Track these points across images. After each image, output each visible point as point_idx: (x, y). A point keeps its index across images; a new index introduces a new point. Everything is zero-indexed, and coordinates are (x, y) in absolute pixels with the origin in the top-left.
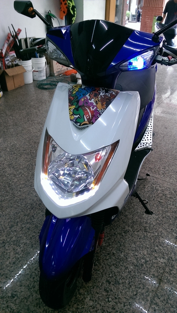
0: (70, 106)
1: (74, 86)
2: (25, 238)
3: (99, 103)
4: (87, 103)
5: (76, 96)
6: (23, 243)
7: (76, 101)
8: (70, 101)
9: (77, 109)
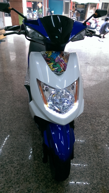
0: (49, 63)
1: (46, 52)
2: (14, 157)
3: (65, 59)
4: (60, 60)
5: (51, 57)
6: (15, 160)
7: (53, 60)
8: (48, 61)
9: (55, 64)
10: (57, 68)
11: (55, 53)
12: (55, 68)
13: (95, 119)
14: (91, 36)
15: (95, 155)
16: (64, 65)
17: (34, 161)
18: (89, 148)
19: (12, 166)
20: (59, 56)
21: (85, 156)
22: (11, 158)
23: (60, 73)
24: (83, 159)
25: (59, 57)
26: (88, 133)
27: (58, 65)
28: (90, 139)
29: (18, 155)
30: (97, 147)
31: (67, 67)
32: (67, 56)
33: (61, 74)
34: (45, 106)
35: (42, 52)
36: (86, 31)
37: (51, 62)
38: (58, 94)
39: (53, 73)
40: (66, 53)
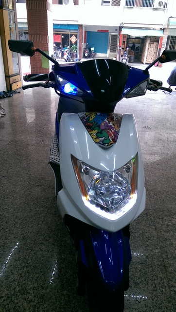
0: (90, 131)
1: (87, 114)
3: (116, 125)
4: (108, 126)
5: (95, 122)
7: (97, 126)
8: (89, 127)
9: (101, 133)
10: (103, 139)
11: (101, 115)
12: (101, 139)
13: (162, 219)
14: (156, 90)
15: (163, 283)
16: (113, 133)
17: (62, 291)
18: (153, 270)
19: (25, 299)
20: (106, 120)
21: (148, 284)
22: (24, 284)
23: (107, 146)
24: (144, 290)
25: (106, 122)
26: (151, 243)
27: (104, 133)
28: (155, 255)
29: (36, 280)
30: (167, 269)
31: (119, 136)
32: (119, 120)
33: (109, 148)
34: (84, 199)
35: (80, 113)
36: (148, 82)
37: (93, 130)
38: (104, 179)
39: (96, 146)
40: (117, 115)
